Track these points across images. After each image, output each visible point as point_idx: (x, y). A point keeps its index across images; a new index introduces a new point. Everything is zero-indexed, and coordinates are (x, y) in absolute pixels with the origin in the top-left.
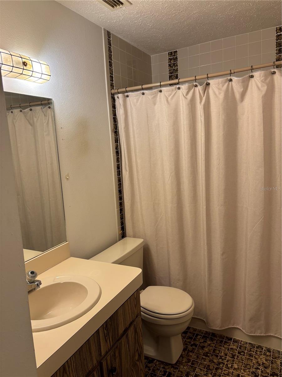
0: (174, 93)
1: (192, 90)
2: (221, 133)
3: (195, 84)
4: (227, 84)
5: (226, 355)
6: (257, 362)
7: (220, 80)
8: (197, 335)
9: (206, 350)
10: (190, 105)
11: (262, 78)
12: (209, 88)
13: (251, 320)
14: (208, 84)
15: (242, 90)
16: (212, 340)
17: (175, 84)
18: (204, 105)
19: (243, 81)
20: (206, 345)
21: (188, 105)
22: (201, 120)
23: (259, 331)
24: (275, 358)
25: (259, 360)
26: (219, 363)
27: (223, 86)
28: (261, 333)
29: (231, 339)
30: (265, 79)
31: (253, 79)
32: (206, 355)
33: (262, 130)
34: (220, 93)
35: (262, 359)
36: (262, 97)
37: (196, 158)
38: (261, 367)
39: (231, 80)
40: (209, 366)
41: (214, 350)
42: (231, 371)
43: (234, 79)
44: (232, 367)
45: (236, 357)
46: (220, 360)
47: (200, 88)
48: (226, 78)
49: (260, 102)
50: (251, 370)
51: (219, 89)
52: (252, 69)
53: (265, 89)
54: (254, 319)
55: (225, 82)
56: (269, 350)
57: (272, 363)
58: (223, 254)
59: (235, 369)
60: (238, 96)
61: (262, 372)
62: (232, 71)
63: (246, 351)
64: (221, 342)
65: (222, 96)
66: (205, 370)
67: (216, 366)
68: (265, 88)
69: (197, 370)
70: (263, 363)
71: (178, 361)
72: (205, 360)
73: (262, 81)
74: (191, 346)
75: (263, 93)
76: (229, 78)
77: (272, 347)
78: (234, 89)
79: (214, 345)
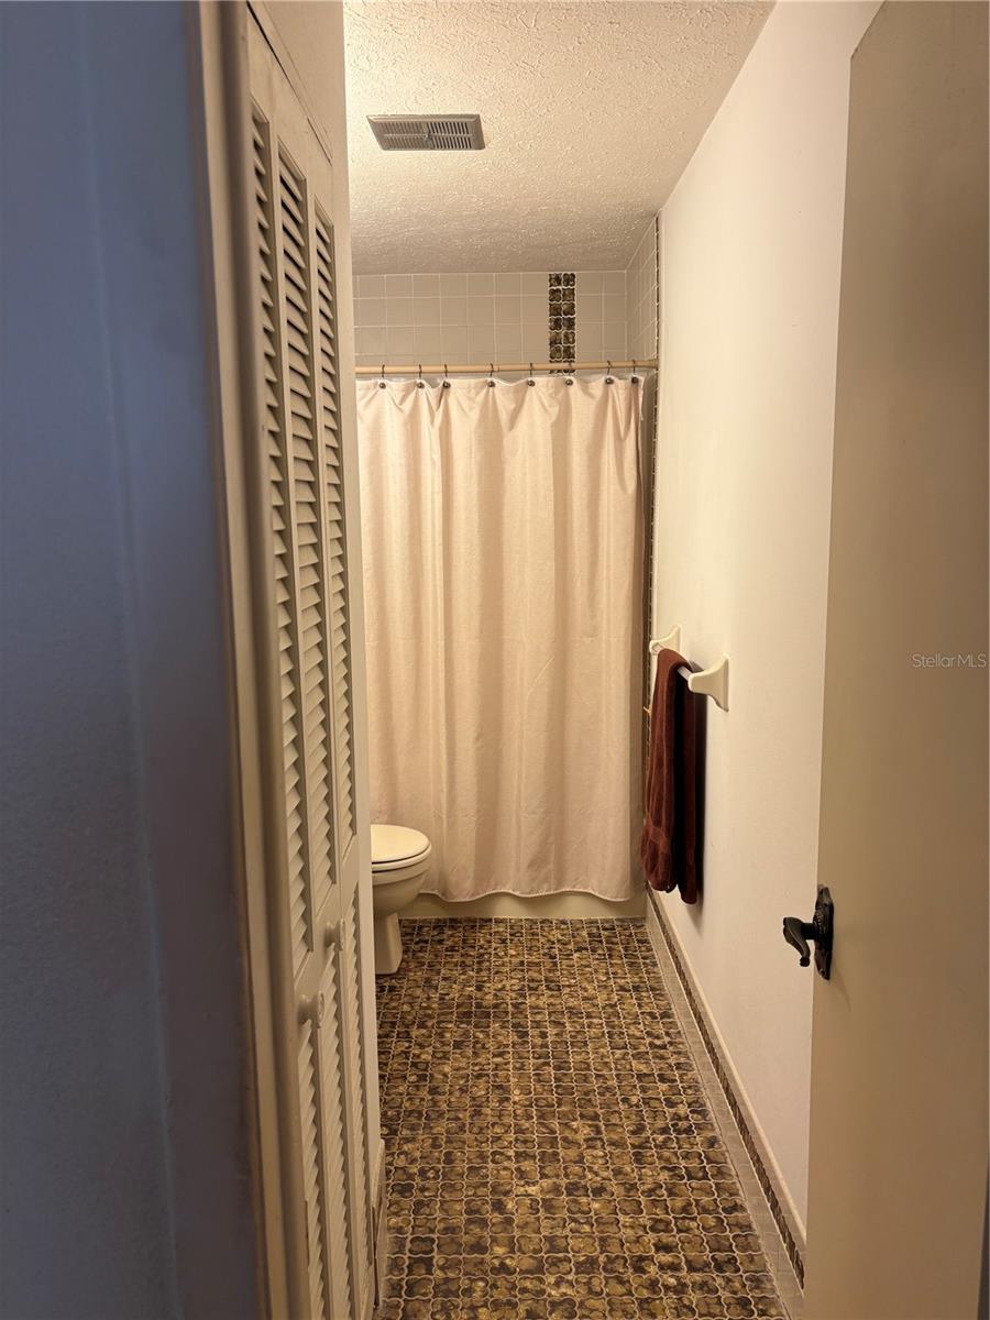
0: (370, 395)
1: (413, 394)
2: (475, 489)
3: (418, 381)
4: (485, 391)
5: (489, 942)
6: (549, 941)
7: (473, 381)
8: (420, 928)
9: (450, 943)
10: (409, 427)
11: (550, 391)
12: (448, 394)
13: (530, 866)
14: (446, 386)
15: (513, 406)
16: (452, 927)
17: (375, 374)
18: (441, 429)
19: (517, 391)
20: (445, 936)
21: (405, 424)
22: (432, 459)
23: (546, 886)
24: (577, 930)
25: (551, 937)
26: (482, 955)
27: (478, 393)
28: (549, 890)
29: (491, 920)
30: (556, 393)
31: (532, 388)
32: (452, 949)
33: (552, 488)
34: (471, 409)
35: (556, 935)
36: (552, 426)
37: (420, 540)
38: (556, 946)
39: (492, 385)
40: (464, 962)
41: (464, 941)
42: (506, 959)
43: (499, 383)
44: (506, 954)
45: (509, 941)
46: (482, 951)
47: (429, 393)
48: (482, 380)
49: (549, 435)
50: (541, 952)
51: (470, 399)
52: (532, 370)
53: (555, 410)
54: (537, 863)
55: (482, 388)
56: (564, 922)
57: (574, 937)
58: (477, 739)
59: (512, 956)
60: (504, 417)
61: (560, 950)
62: (496, 368)
63: (524, 931)
64: (473, 927)
65: (475, 415)
66: (459, 968)
67: (476, 960)
68: (557, 409)
69: (443, 972)
70: (559, 941)
71: (399, 969)
72: (452, 956)
73: (550, 395)
74: (416, 943)
75: (554, 418)
76: (489, 379)
77: (568, 918)
78: (498, 402)
79: (461, 935)
